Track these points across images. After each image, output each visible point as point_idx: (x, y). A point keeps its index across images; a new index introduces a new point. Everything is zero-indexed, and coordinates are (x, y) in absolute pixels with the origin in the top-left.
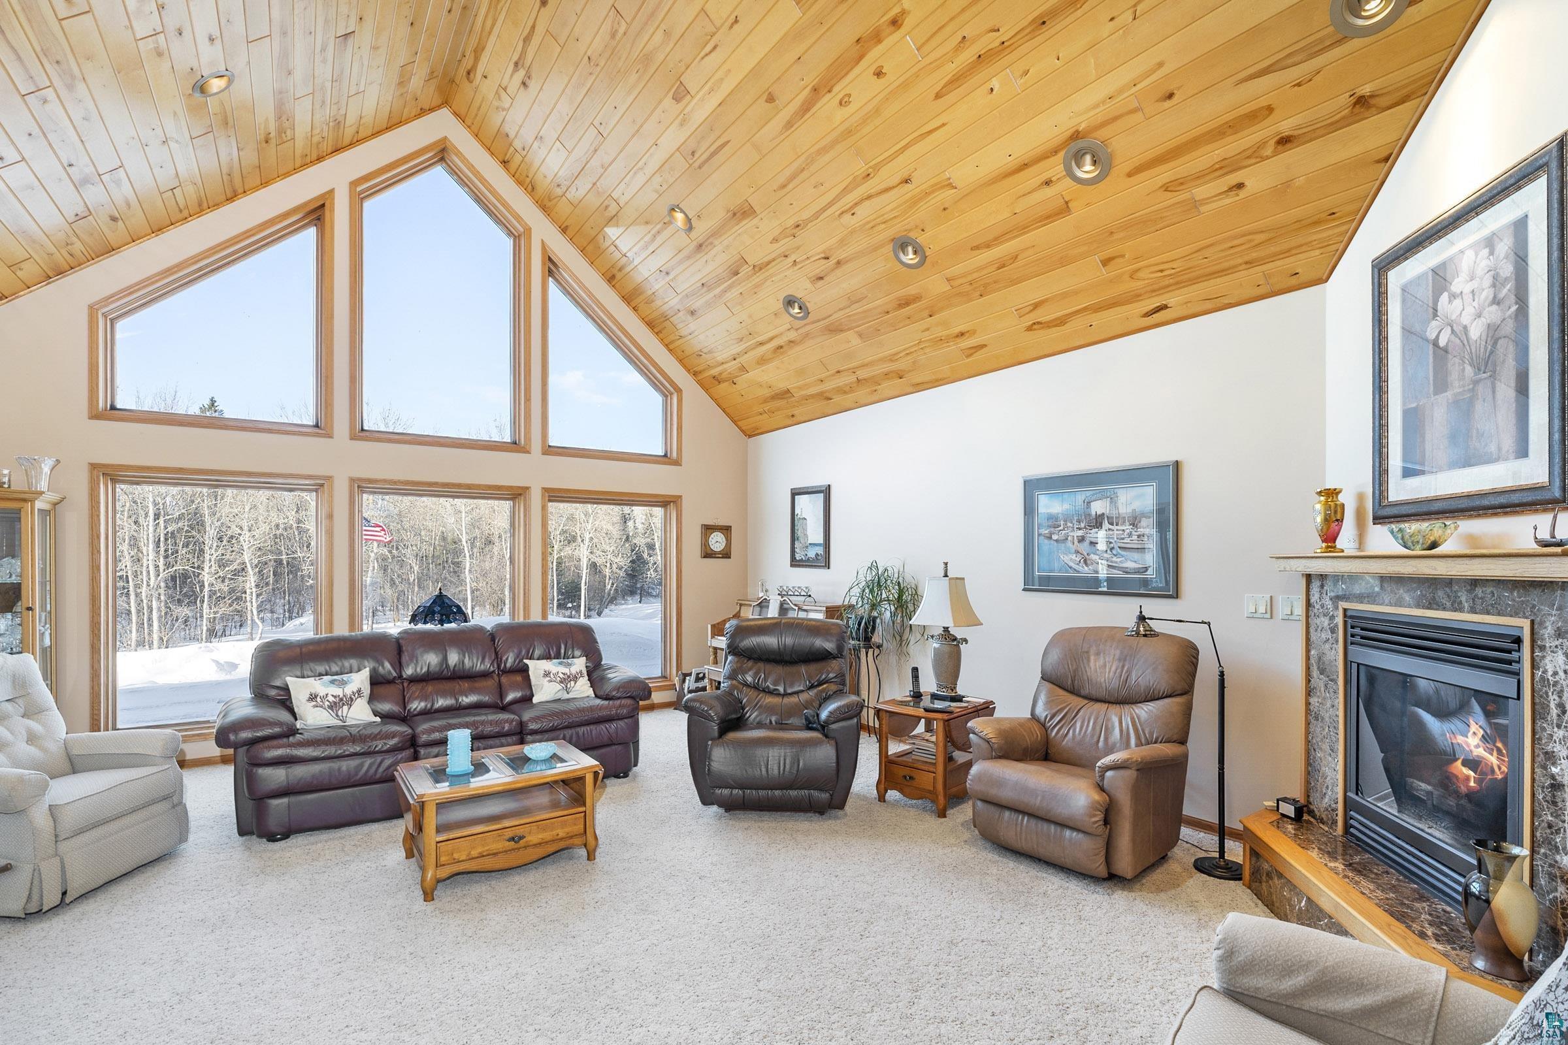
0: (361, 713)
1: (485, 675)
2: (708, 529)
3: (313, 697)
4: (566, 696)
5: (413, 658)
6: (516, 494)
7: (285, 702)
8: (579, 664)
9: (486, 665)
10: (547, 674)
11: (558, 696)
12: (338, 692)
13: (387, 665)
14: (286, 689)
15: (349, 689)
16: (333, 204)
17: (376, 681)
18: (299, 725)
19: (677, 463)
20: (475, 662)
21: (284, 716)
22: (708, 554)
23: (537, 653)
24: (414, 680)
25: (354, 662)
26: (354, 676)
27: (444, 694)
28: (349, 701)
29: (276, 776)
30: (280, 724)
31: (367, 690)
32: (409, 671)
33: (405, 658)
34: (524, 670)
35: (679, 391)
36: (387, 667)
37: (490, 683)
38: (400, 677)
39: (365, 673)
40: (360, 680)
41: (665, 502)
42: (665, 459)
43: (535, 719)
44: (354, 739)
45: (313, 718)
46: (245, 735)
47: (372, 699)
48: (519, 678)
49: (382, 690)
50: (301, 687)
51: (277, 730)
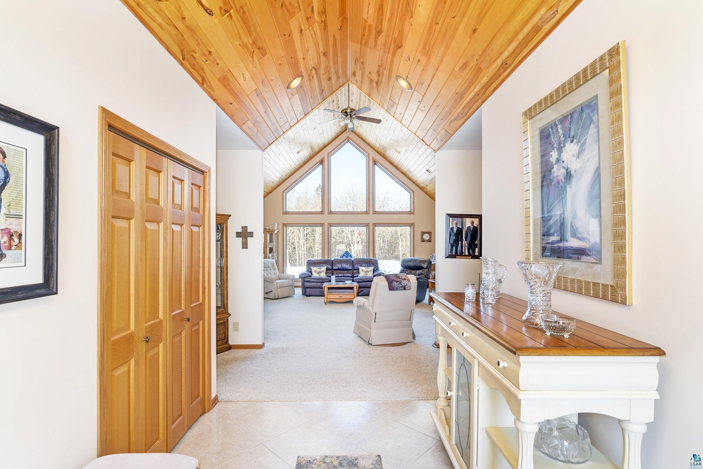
0: (323, 275)
1: (350, 270)
2: (423, 233)
3: (315, 271)
4: (366, 276)
5: (335, 265)
6: (367, 225)
7: (311, 272)
8: (371, 268)
9: (350, 268)
10: (362, 270)
11: (365, 275)
12: (320, 270)
13: (330, 266)
14: (311, 269)
15: (322, 270)
16: (324, 160)
17: (327, 269)
18: (312, 276)
19: (413, 213)
20: (348, 267)
21: (310, 274)
22: (423, 241)
23: (363, 265)
24: (335, 270)
25: (323, 265)
26: (323, 267)
27: (341, 273)
28: (321, 272)
29: (307, 284)
30: (309, 275)
31: (325, 271)
32: (334, 268)
33: (334, 264)
34: (358, 269)
35: (413, 192)
36: (330, 267)
37: (351, 272)
38: (332, 269)
39: (326, 267)
40: (324, 268)
41: (411, 225)
42: (410, 213)
43: (357, 279)
44: (322, 279)
45: (315, 275)
46: (303, 276)
47: (326, 273)
48: (357, 271)
49: (328, 271)
50: (314, 269)
51: (308, 276)
